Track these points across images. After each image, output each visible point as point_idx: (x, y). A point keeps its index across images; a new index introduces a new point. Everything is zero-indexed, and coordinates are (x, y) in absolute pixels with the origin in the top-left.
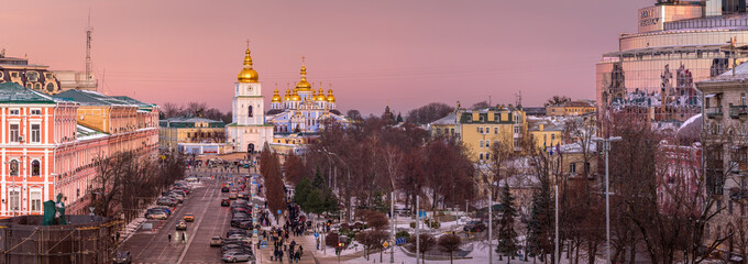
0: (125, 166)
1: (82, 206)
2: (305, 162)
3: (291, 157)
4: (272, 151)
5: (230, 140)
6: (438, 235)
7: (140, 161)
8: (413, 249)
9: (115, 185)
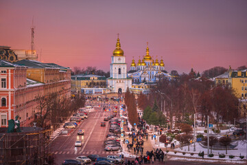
0: (53, 100)
1: (29, 122)
2: (148, 98)
3: (141, 95)
4: (131, 92)
5: (109, 87)
6: (219, 137)
7: (61, 98)
8: (206, 144)
9: (48, 111)
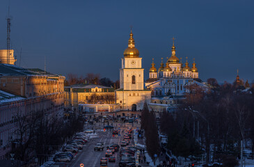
0: (38, 122)
1: (4, 153)
2: (175, 117)
3: (165, 114)
4: (150, 110)
5: (118, 102)
7: (49, 118)
9: (30, 137)
